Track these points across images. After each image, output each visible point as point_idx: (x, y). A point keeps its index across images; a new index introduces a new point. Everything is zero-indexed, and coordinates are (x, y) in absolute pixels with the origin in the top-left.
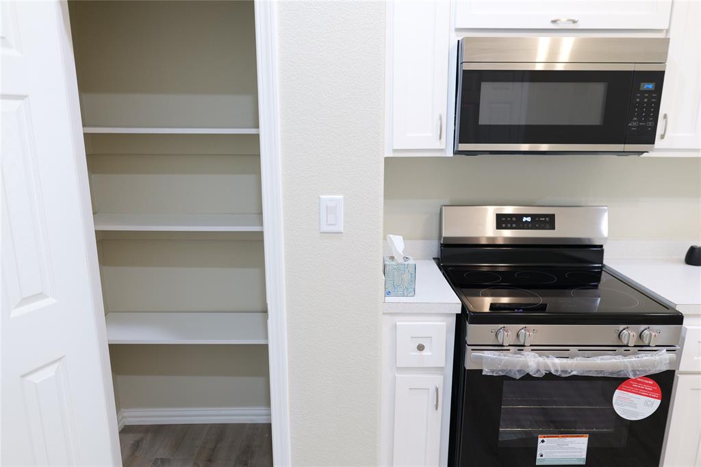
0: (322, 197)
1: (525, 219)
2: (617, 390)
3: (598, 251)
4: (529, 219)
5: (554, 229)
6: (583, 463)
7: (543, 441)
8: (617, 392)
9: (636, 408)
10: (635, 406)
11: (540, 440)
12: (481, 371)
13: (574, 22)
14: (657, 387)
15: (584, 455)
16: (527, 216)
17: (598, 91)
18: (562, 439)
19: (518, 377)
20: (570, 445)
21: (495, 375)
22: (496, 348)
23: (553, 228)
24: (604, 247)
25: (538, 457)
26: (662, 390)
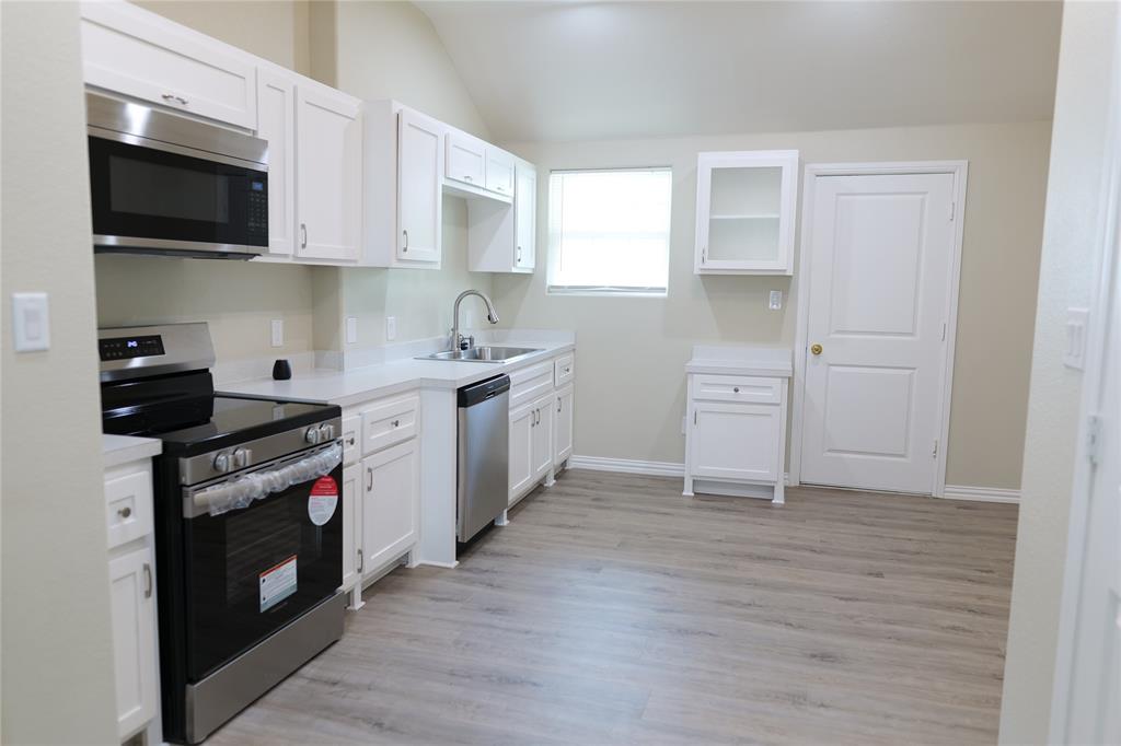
0: (18, 296)
1: (130, 344)
2: (311, 497)
3: (204, 375)
4: (134, 344)
5: (164, 353)
6: (295, 590)
7: (264, 580)
8: (312, 499)
9: (323, 511)
10: (322, 509)
11: (261, 579)
12: (209, 513)
13: (184, 103)
14: (334, 485)
15: (294, 581)
16: (132, 339)
18: (278, 570)
19: (247, 505)
20: (285, 574)
21: (224, 512)
22: (212, 482)
24: (210, 371)
25: (261, 602)
26: (337, 486)
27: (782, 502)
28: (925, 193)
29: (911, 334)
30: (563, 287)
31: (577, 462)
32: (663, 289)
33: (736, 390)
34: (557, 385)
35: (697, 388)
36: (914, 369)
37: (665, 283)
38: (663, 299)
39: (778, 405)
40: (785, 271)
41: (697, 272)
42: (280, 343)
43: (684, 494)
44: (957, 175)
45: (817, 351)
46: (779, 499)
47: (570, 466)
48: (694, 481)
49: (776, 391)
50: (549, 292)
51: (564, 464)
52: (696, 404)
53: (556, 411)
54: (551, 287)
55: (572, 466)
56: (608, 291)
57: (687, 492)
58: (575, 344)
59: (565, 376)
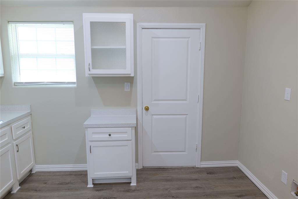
27: (135, 184)
28: (189, 38)
29: (185, 100)
30: (22, 83)
31: (39, 168)
32: (74, 83)
33: (110, 135)
34: (14, 138)
35: (90, 135)
36: (187, 115)
37: (74, 80)
38: (74, 88)
39: (131, 140)
40: (130, 74)
41: (87, 75)
43: (88, 186)
44: (201, 29)
45: (147, 109)
46: (134, 184)
47: (33, 172)
48: (93, 179)
49: (130, 134)
50: (15, 85)
51: (31, 171)
52: (90, 144)
53: (15, 151)
54: (15, 83)
55: (36, 171)
56: (46, 84)
57: (90, 185)
58: (31, 111)
59: (21, 131)
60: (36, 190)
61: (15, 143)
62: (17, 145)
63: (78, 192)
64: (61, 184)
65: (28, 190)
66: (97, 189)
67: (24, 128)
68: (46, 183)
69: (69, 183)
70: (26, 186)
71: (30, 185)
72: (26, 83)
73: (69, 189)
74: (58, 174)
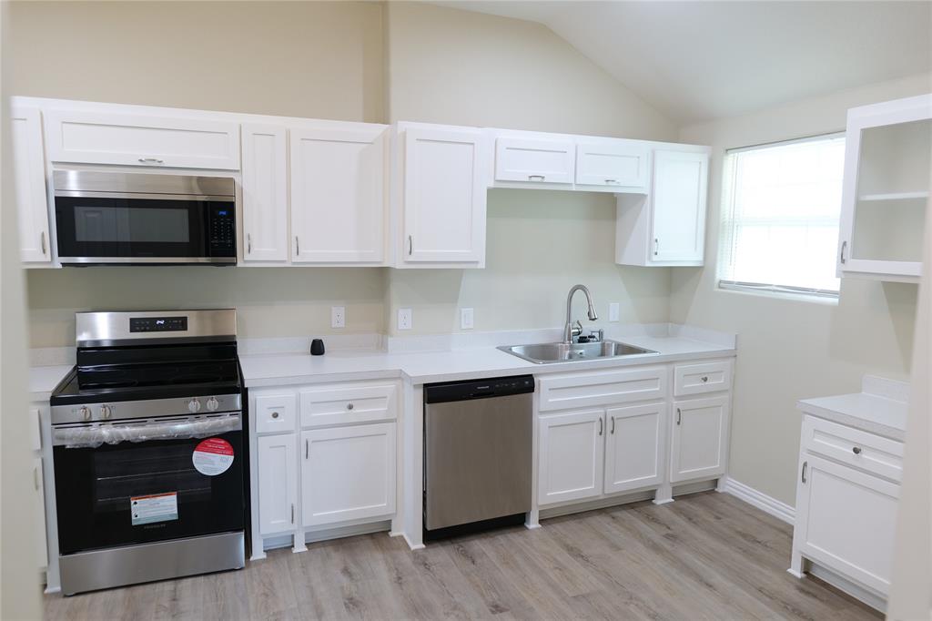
1: (158, 322)
2: (195, 452)
4: (162, 322)
6: (176, 518)
7: (135, 503)
8: (197, 454)
9: (213, 464)
10: (213, 463)
11: (132, 502)
12: (64, 446)
13: (160, 162)
14: (228, 446)
15: (175, 511)
16: (160, 319)
17: (182, 216)
18: (153, 499)
20: (161, 504)
23: (186, 329)
25: (133, 518)
26: (233, 447)
30: (734, 283)
31: (729, 486)
32: (833, 294)
33: (856, 451)
34: (676, 394)
38: (832, 308)
42: (342, 324)
43: (790, 571)
48: (808, 561)
50: (720, 287)
53: (674, 423)
54: (720, 281)
55: (726, 490)
56: (774, 291)
57: (796, 571)
58: (736, 349)
59: (697, 385)
60: (690, 519)
61: (676, 404)
62: (679, 410)
63: (756, 567)
64: (744, 536)
65: (679, 511)
66: (807, 588)
67: (705, 380)
68: (720, 519)
69: (759, 542)
70: (685, 504)
71: (693, 507)
72: (740, 283)
73: (745, 552)
74: (761, 517)
